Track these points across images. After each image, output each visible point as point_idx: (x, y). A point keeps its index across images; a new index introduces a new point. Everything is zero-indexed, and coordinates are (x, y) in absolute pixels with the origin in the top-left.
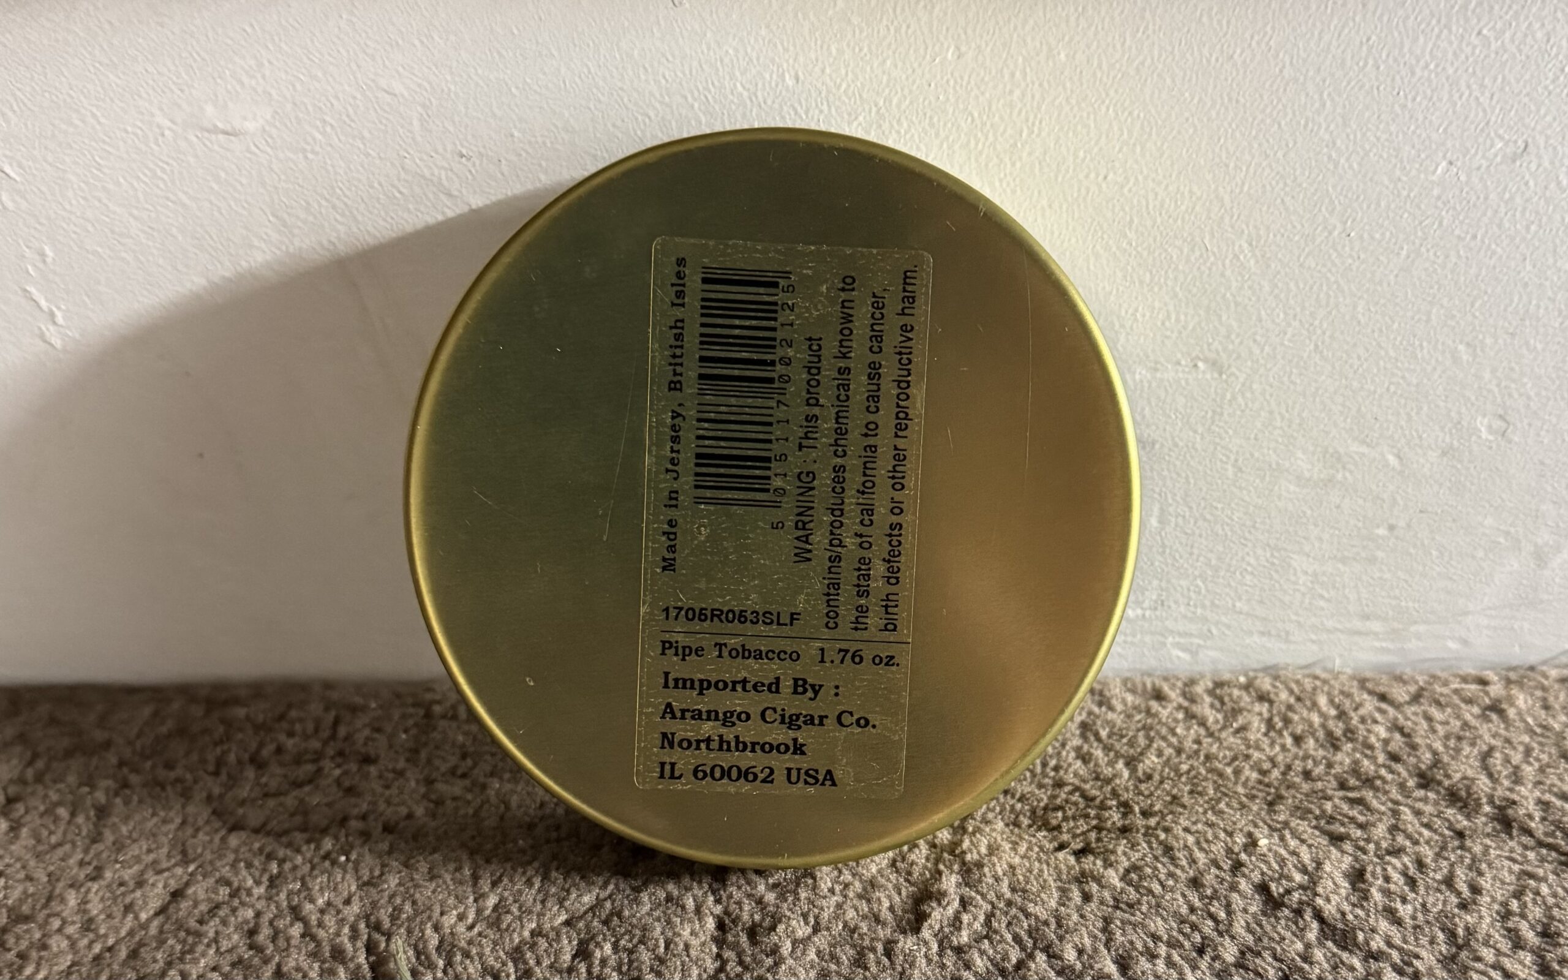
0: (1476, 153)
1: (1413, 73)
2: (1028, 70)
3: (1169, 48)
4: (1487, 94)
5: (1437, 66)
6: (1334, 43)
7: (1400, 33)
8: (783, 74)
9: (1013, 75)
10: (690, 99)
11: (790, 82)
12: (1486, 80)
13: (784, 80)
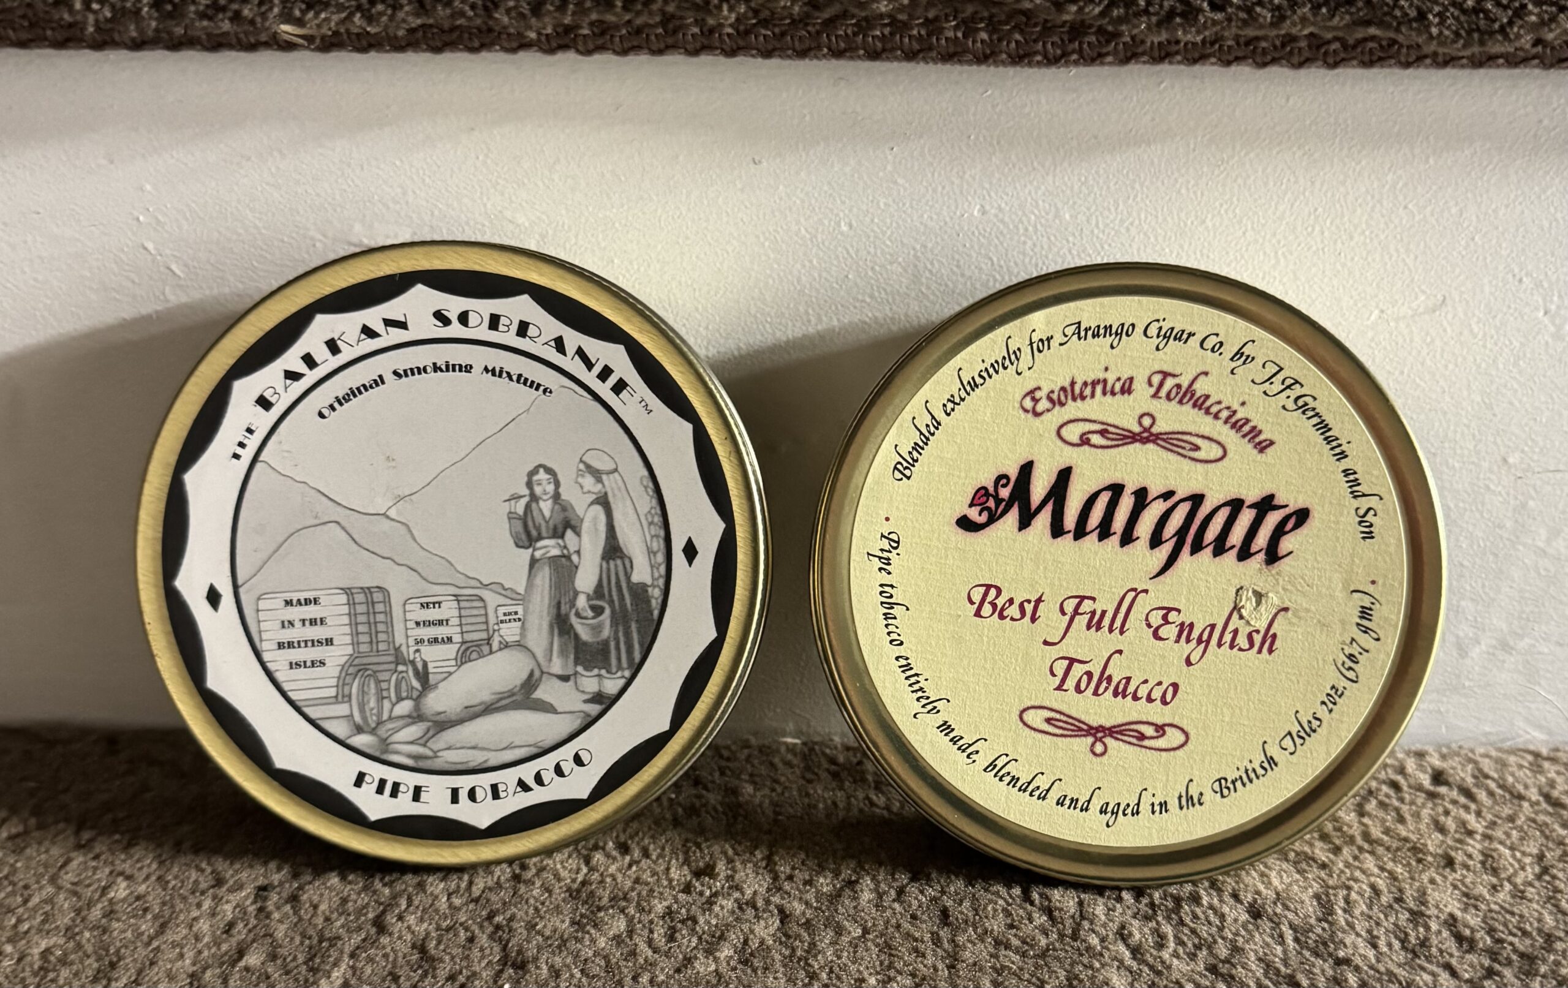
0: (1403, 304)
1: (1351, 238)
2: (1039, 226)
3: (1154, 212)
4: (1412, 256)
5: (1372, 232)
6: (1288, 213)
7: (1341, 206)
10: (762, 239)
11: (844, 228)
12: (1411, 246)
13: (839, 226)
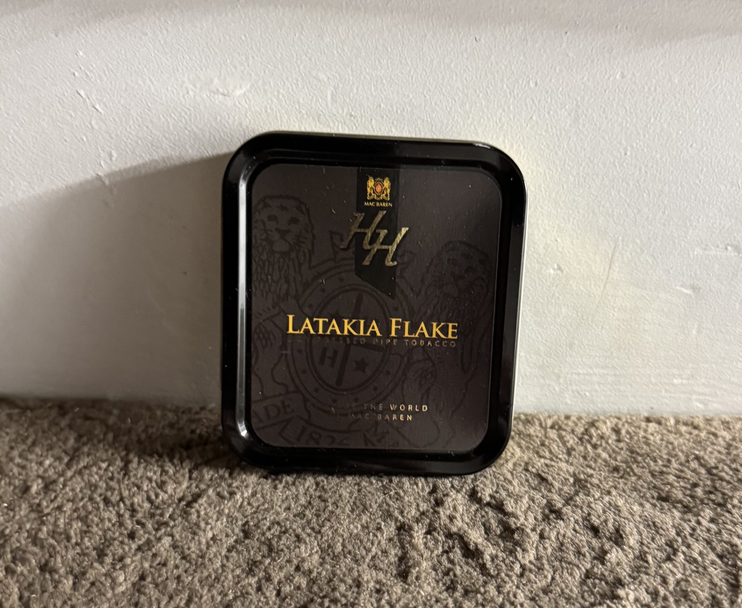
8: (529, 81)
9: (649, 89)
